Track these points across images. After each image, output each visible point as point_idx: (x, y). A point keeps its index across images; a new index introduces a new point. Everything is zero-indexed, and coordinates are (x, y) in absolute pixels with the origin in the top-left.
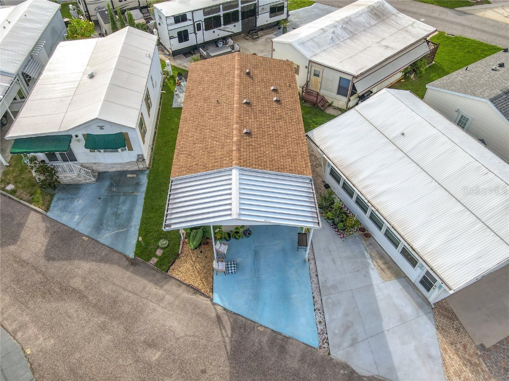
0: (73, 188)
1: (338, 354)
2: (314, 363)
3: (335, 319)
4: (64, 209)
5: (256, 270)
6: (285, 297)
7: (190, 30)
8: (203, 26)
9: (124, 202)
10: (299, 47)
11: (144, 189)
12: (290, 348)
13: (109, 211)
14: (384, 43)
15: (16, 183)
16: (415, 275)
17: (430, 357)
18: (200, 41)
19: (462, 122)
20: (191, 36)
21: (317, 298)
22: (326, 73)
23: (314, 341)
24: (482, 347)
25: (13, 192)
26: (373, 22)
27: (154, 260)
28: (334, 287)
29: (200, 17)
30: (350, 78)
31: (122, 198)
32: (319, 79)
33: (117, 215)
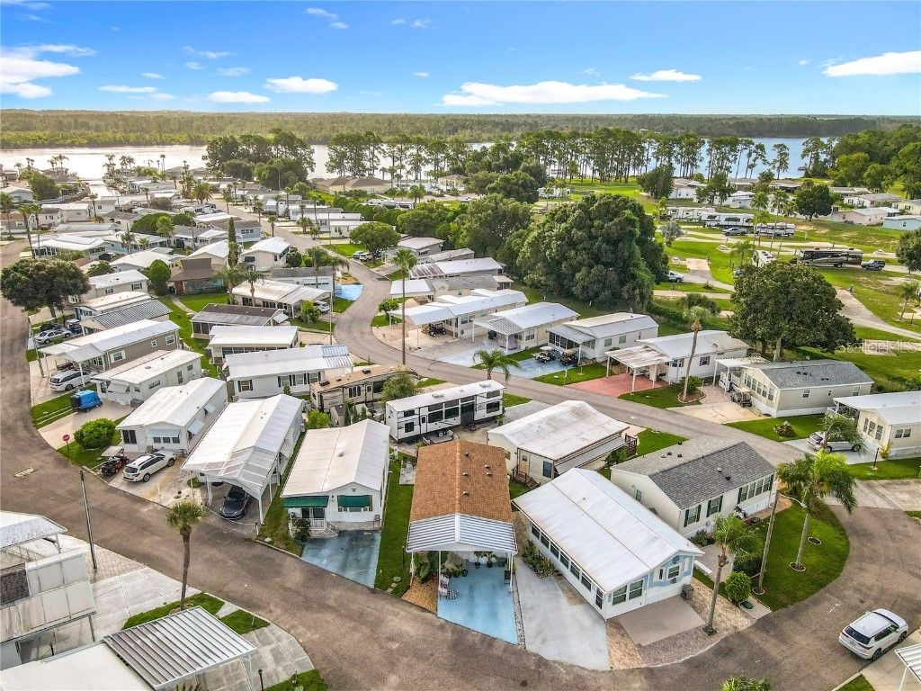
0: (320, 542)
1: (531, 648)
2: (514, 653)
3: (530, 629)
4: (314, 555)
5: (471, 597)
6: (493, 614)
7: (416, 422)
8: (427, 419)
9: (363, 552)
10: (510, 438)
11: (378, 543)
12: (497, 644)
13: (351, 558)
14: (582, 436)
15: (272, 537)
16: (590, 596)
17: (599, 650)
18: (423, 431)
19: (638, 497)
20: (417, 428)
21: (519, 616)
22: (533, 459)
23: (514, 640)
24: (640, 645)
25: (271, 543)
26: (575, 419)
27: (390, 590)
28: (532, 608)
29: (425, 412)
30: (552, 462)
31: (361, 549)
32: (527, 463)
33: (357, 560)
